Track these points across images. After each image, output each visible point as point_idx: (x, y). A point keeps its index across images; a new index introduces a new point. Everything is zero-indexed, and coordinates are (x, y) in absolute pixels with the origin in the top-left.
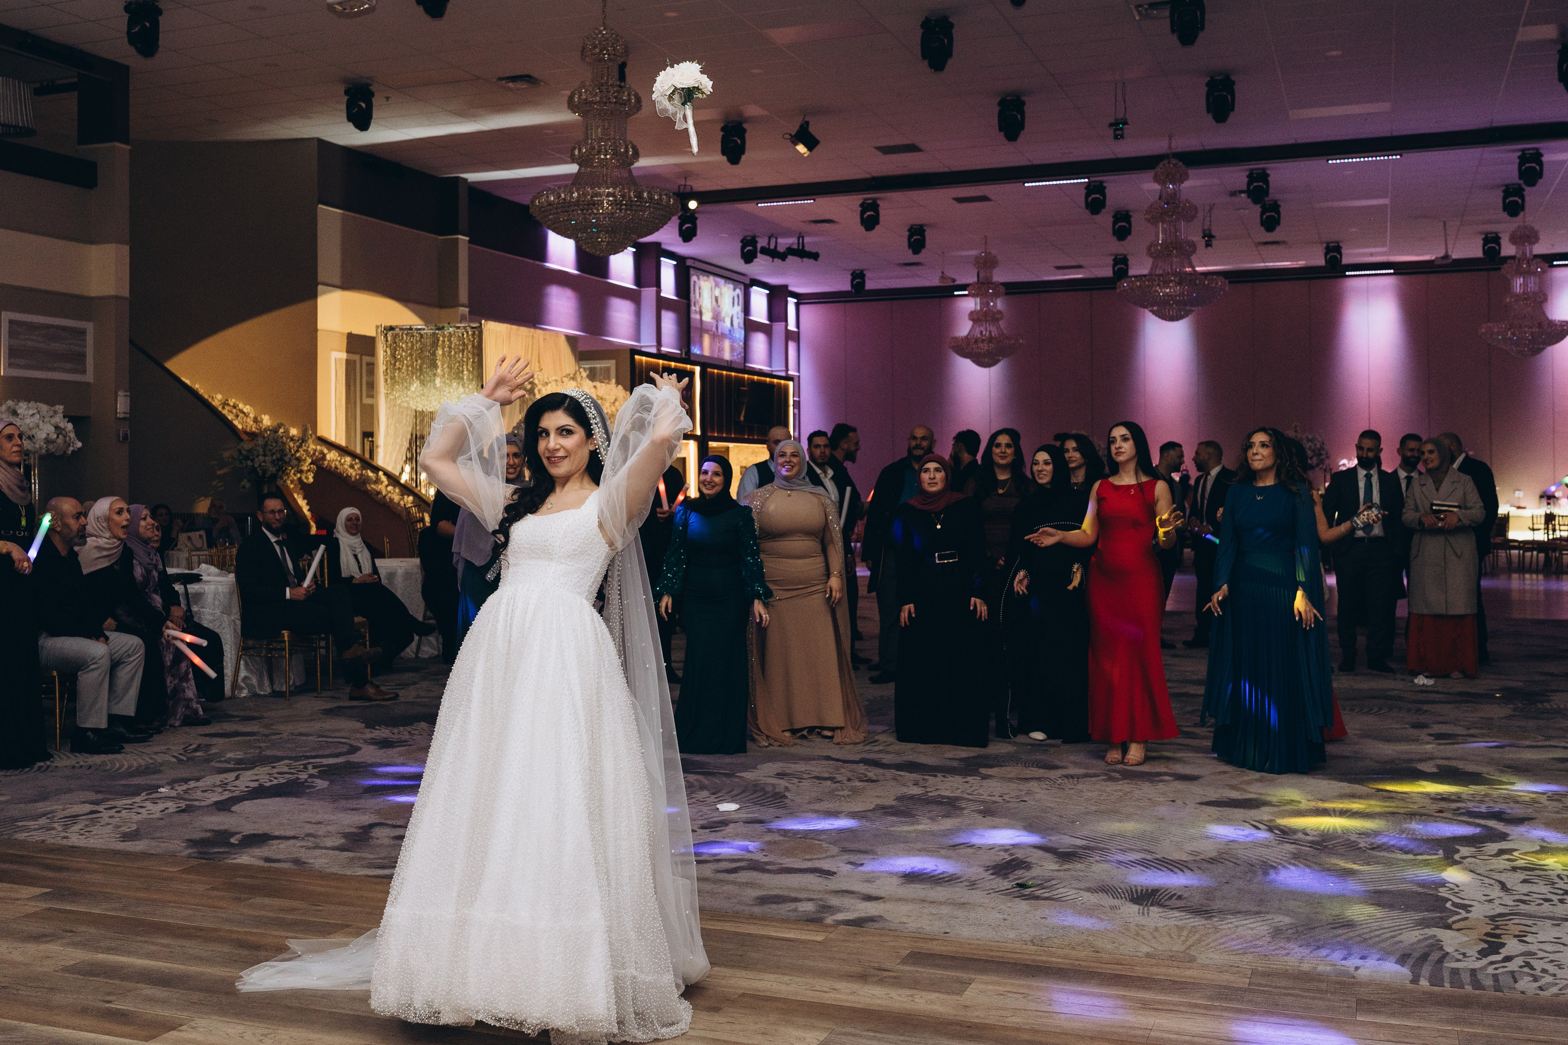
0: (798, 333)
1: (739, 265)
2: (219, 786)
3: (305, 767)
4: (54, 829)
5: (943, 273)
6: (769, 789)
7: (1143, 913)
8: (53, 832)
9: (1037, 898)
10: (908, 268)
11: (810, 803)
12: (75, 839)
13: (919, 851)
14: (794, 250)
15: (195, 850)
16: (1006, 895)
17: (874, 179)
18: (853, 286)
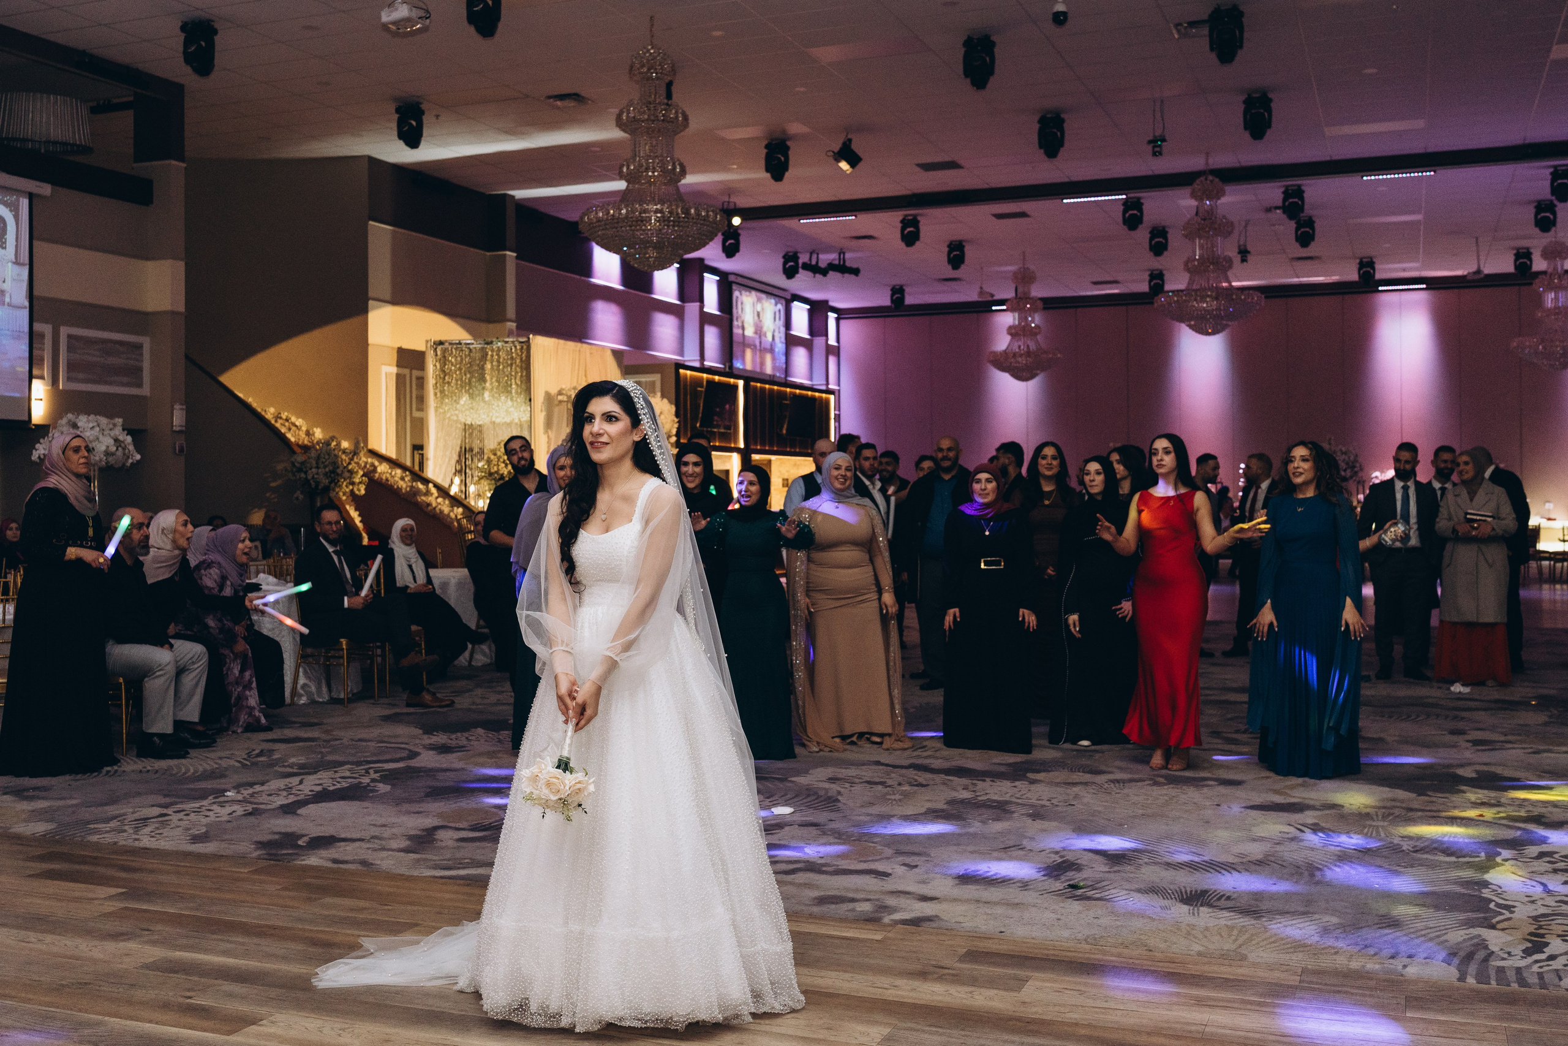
0: (838, 348)
1: (780, 280)
2: (284, 790)
3: (367, 771)
4: (125, 831)
5: (981, 288)
6: (822, 793)
7: (1194, 914)
8: (125, 834)
9: (1089, 898)
10: (946, 283)
11: (862, 806)
12: (146, 842)
13: (972, 852)
14: (835, 265)
15: (264, 852)
16: (1057, 895)
17: (914, 195)
18: (892, 301)
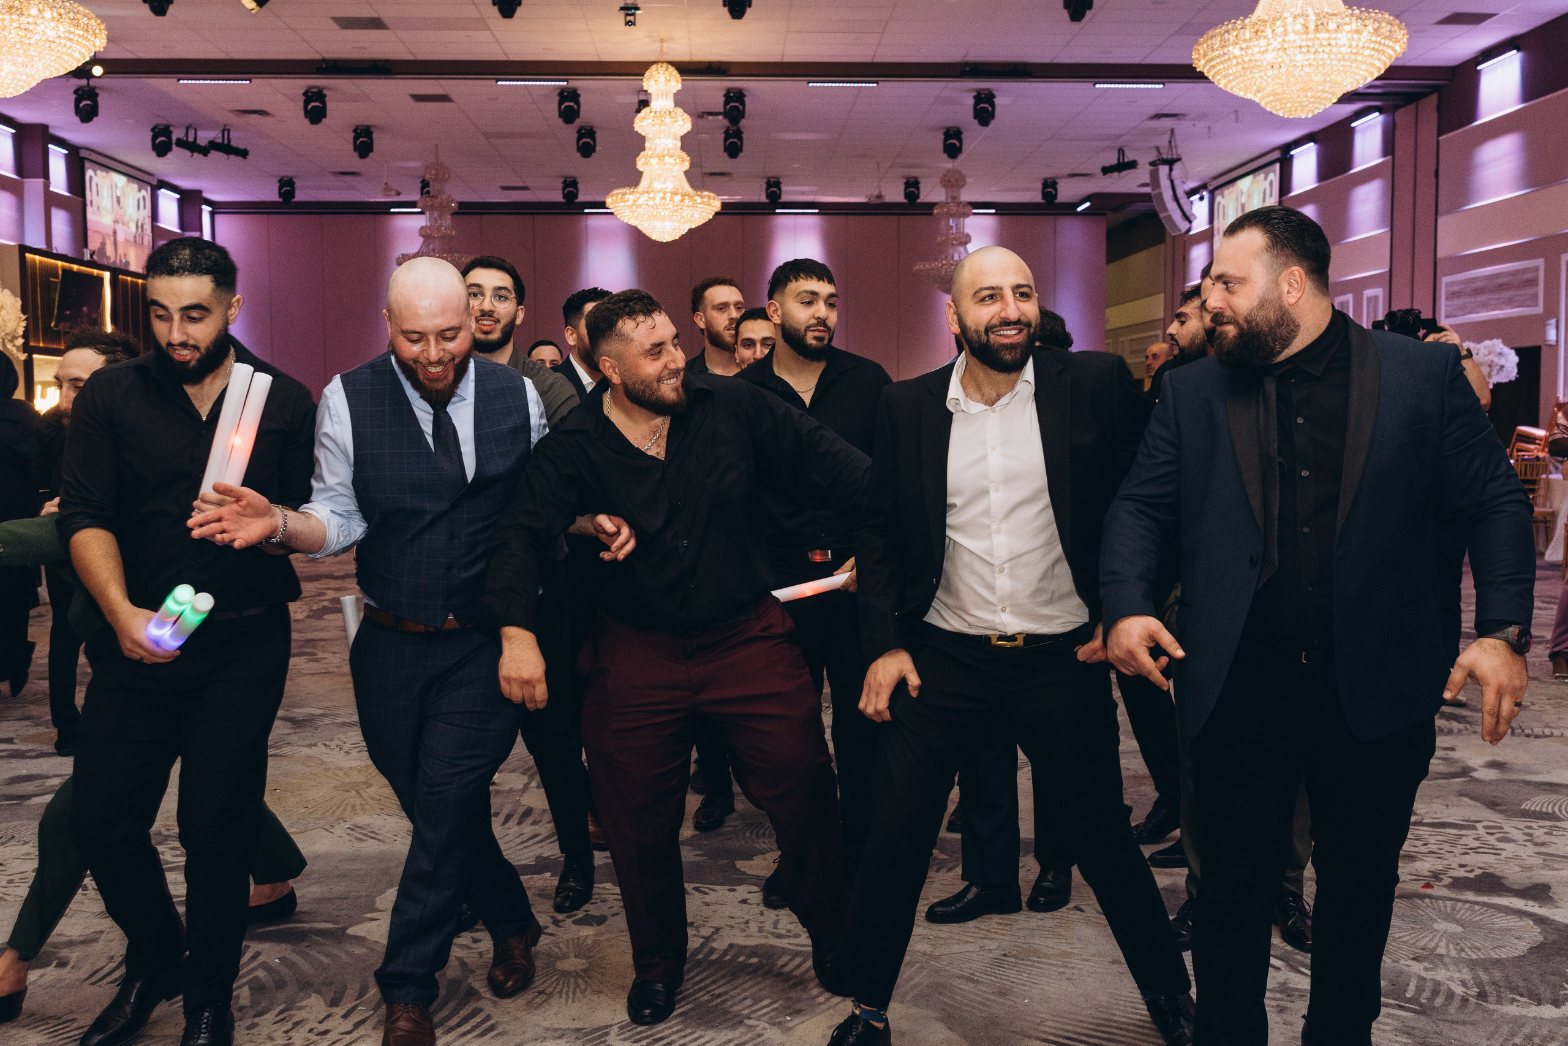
1: (147, 161)
5: (386, 184)
10: (345, 178)
14: (218, 144)
18: (280, 195)
